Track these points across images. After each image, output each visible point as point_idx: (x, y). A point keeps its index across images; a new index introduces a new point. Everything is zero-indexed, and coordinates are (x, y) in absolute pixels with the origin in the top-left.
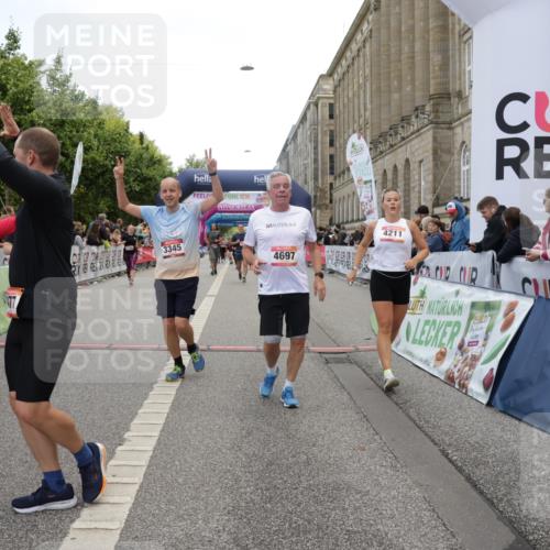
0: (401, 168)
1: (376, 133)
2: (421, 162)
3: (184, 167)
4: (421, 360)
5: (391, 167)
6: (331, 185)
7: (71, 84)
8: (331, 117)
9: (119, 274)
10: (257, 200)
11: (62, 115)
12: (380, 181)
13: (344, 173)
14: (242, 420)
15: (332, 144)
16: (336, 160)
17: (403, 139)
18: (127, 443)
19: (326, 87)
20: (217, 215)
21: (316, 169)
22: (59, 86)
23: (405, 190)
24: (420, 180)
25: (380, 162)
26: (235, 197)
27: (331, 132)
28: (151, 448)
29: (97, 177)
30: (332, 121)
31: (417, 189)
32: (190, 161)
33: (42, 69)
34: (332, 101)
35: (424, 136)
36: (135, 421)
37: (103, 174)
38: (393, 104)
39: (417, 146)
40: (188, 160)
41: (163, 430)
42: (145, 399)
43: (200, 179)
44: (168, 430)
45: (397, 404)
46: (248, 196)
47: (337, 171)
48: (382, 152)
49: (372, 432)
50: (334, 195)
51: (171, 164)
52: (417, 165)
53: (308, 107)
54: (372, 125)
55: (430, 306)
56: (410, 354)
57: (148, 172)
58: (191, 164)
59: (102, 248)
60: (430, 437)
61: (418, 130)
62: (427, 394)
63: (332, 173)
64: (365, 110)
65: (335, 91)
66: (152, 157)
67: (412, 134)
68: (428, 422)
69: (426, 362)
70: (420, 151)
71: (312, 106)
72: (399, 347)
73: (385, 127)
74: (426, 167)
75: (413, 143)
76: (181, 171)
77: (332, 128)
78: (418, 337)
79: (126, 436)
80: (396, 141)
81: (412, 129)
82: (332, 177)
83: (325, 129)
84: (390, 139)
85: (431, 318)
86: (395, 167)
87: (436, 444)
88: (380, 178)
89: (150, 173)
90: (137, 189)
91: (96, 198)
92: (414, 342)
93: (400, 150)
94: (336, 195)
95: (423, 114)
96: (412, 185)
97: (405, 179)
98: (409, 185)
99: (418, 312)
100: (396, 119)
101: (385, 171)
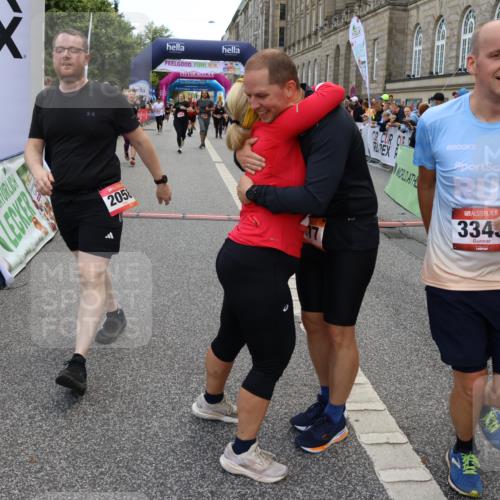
1: (330, 10)
2: (375, 40)
5: (345, 43)
12: (332, 56)
13: (294, 45)
15: (283, 17)
16: (287, 32)
21: (266, 40)
24: (373, 56)
25: (333, 38)
27: (283, 6)
31: (370, 65)
32: (149, 28)
35: (380, 16)
39: (372, 25)
47: (289, 39)
48: (336, 29)
52: (371, 43)
61: (375, 10)
63: (281, 45)
67: (368, 13)
70: (375, 31)
73: (341, 5)
74: (380, 46)
75: (368, 22)
77: (284, 2)
81: (368, 9)
82: (282, 49)
83: (277, 3)
84: (345, 16)
86: (349, 42)
88: (331, 53)
101: (338, 47)
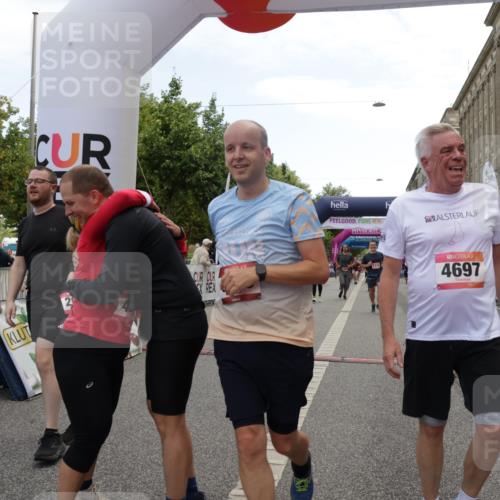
3: (321, 194)
7: (223, 123)
11: (215, 150)
14: (374, 428)
19: (452, 119)
20: (352, 238)
22: (213, 125)
26: (368, 221)
32: (327, 189)
33: (199, 110)
40: (325, 189)
43: (336, 206)
46: (379, 221)
58: (328, 192)
65: (461, 123)
76: (318, 198)
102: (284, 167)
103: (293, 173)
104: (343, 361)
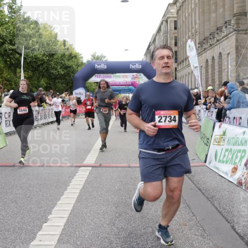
0: (216, 58)
1: (202, 38)
2: (228, 54)
3: (90, 59)
4: (223, 172)
5: (211, 58)
6: (176, 69)
7: (22, 12)
8: (175, 28)
9: (52, 122)
10: (132, 78)
12: (204, 66)
13: (183, 61)
14: (117, 208)
15: (176, 45)
16: (179, 54)
17: (218, 41)
18: (49, 221)
19: (172, 11)
22: (15, 13)
23: (219, 71)
24: (228, 65)
25: (204, 55)
27: (176, 37)
28: (63, 224)
29: (39, 66)
30: (176, 31)
31: (226, 70)
32: (94, 56)
34: (176, 19)
35: (230, 39)
36: (55, 209)
37: (42, 64)
38: (211, 20)
39: (226, 45)
40: (92, 56)
41: (70, 214)
42: (62, 196)
43: (99, 67)
44: (73, 213)
45: (207, 198)
46: (126, 76)
47: (179, 60)
48: (205, 49)
49: (191, 214)
50: (177, 74)
51: (82, 58)
52: (226, 56)
53: (162, 23)
54: (199, 33)
55: (228, 141)
56: (217, 168)
57: (68, 63)
58: (94, 58)
59: (41, 108)
60: (225, 218)
61: (227, 35)
62: (225, 192)
63: (176, 62)
64: (195, 24)
65: (177, 13)
66: (71, 54)
67: (223, 38)
68: (224, 209)
69: (226, 173)
70: (228, 48)
71: (164, 23)
72: (211, 164)
73: (207, 34)
74: (232, 57)
75: (223, 43)
76: (88, 62)
77: (176, 35)
78: (221, 159)
79: (49, 217)
80: (214, 42)
81: (223, 35)
82: (176, 64)
83: (172, 35)
84: (210, 41)
85: (229, 147)
86: (213, 57)
87: (229, 222)
88: (204, 64)
89: (70, 63)
90: (63, 73)
91: (38, 78)
92: (220, 161)
93: (216, 47)
94: (179, 75)
95: (230, 25)
96: (223, 68)
97: (219, 64)
98: (221, 68)
99: (221, 144)
100: (213, 29)
101: (207, 60)
102: (65, 41)
103: (71, 45)
104: (100, 166)
